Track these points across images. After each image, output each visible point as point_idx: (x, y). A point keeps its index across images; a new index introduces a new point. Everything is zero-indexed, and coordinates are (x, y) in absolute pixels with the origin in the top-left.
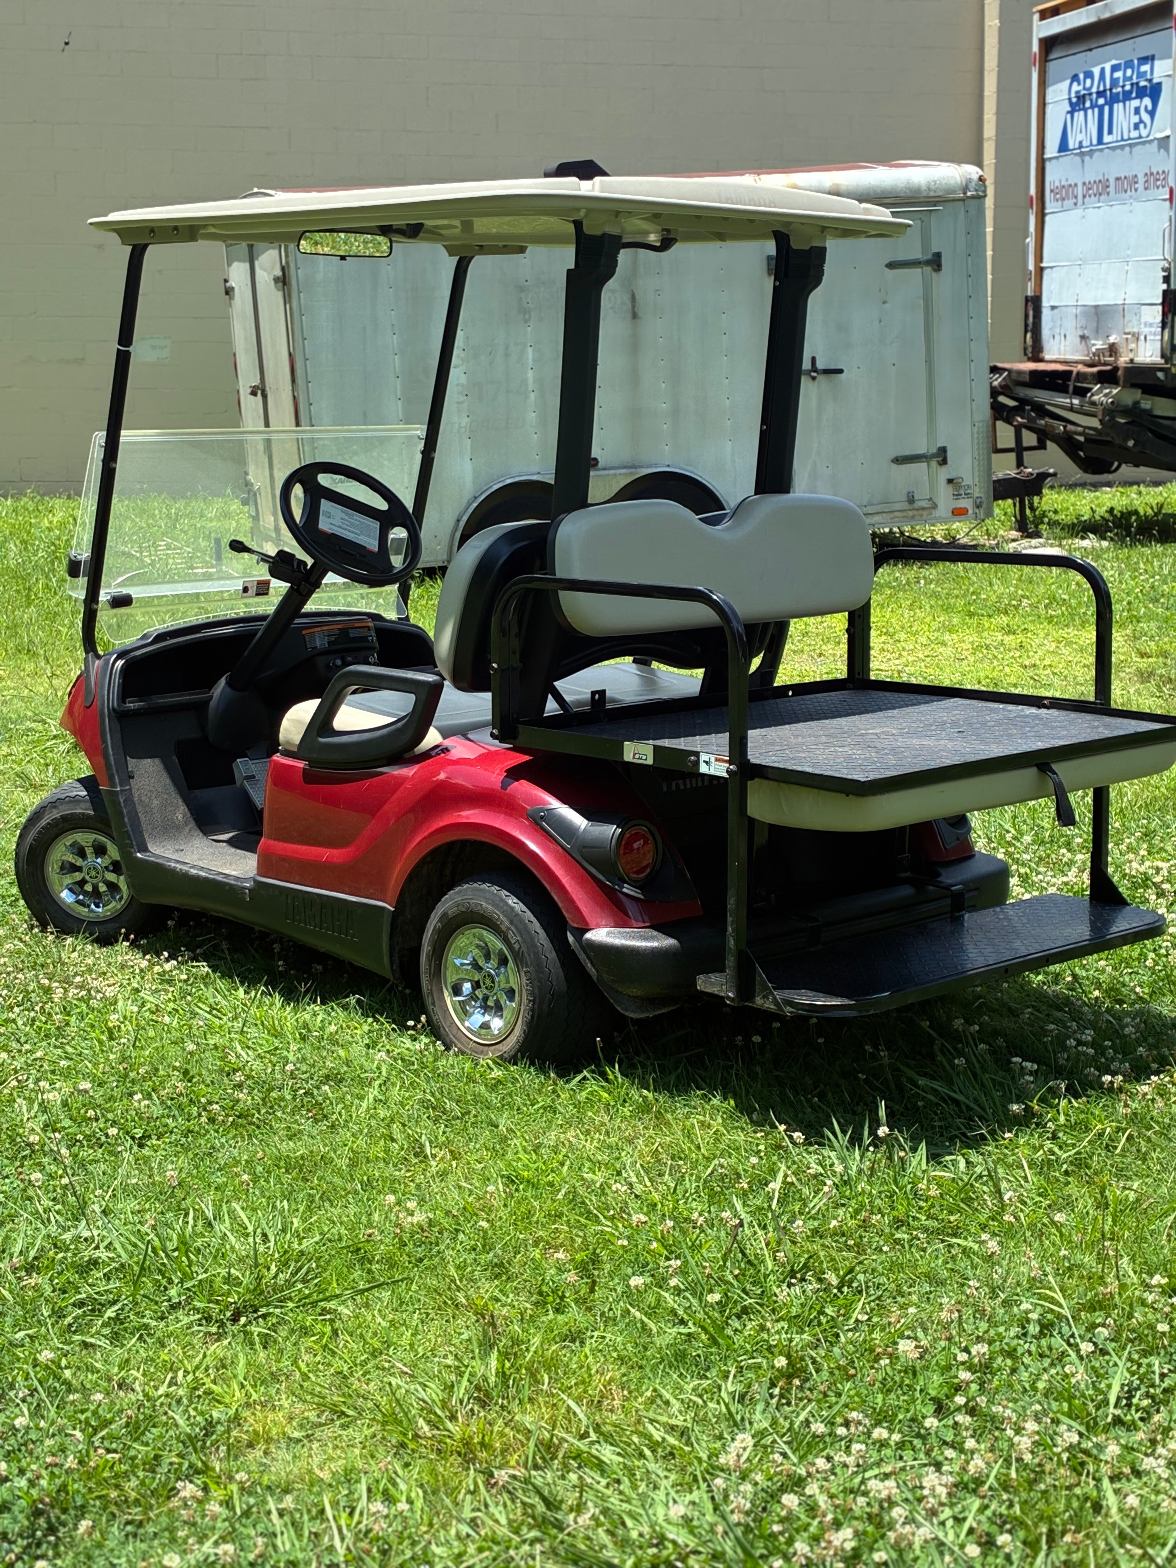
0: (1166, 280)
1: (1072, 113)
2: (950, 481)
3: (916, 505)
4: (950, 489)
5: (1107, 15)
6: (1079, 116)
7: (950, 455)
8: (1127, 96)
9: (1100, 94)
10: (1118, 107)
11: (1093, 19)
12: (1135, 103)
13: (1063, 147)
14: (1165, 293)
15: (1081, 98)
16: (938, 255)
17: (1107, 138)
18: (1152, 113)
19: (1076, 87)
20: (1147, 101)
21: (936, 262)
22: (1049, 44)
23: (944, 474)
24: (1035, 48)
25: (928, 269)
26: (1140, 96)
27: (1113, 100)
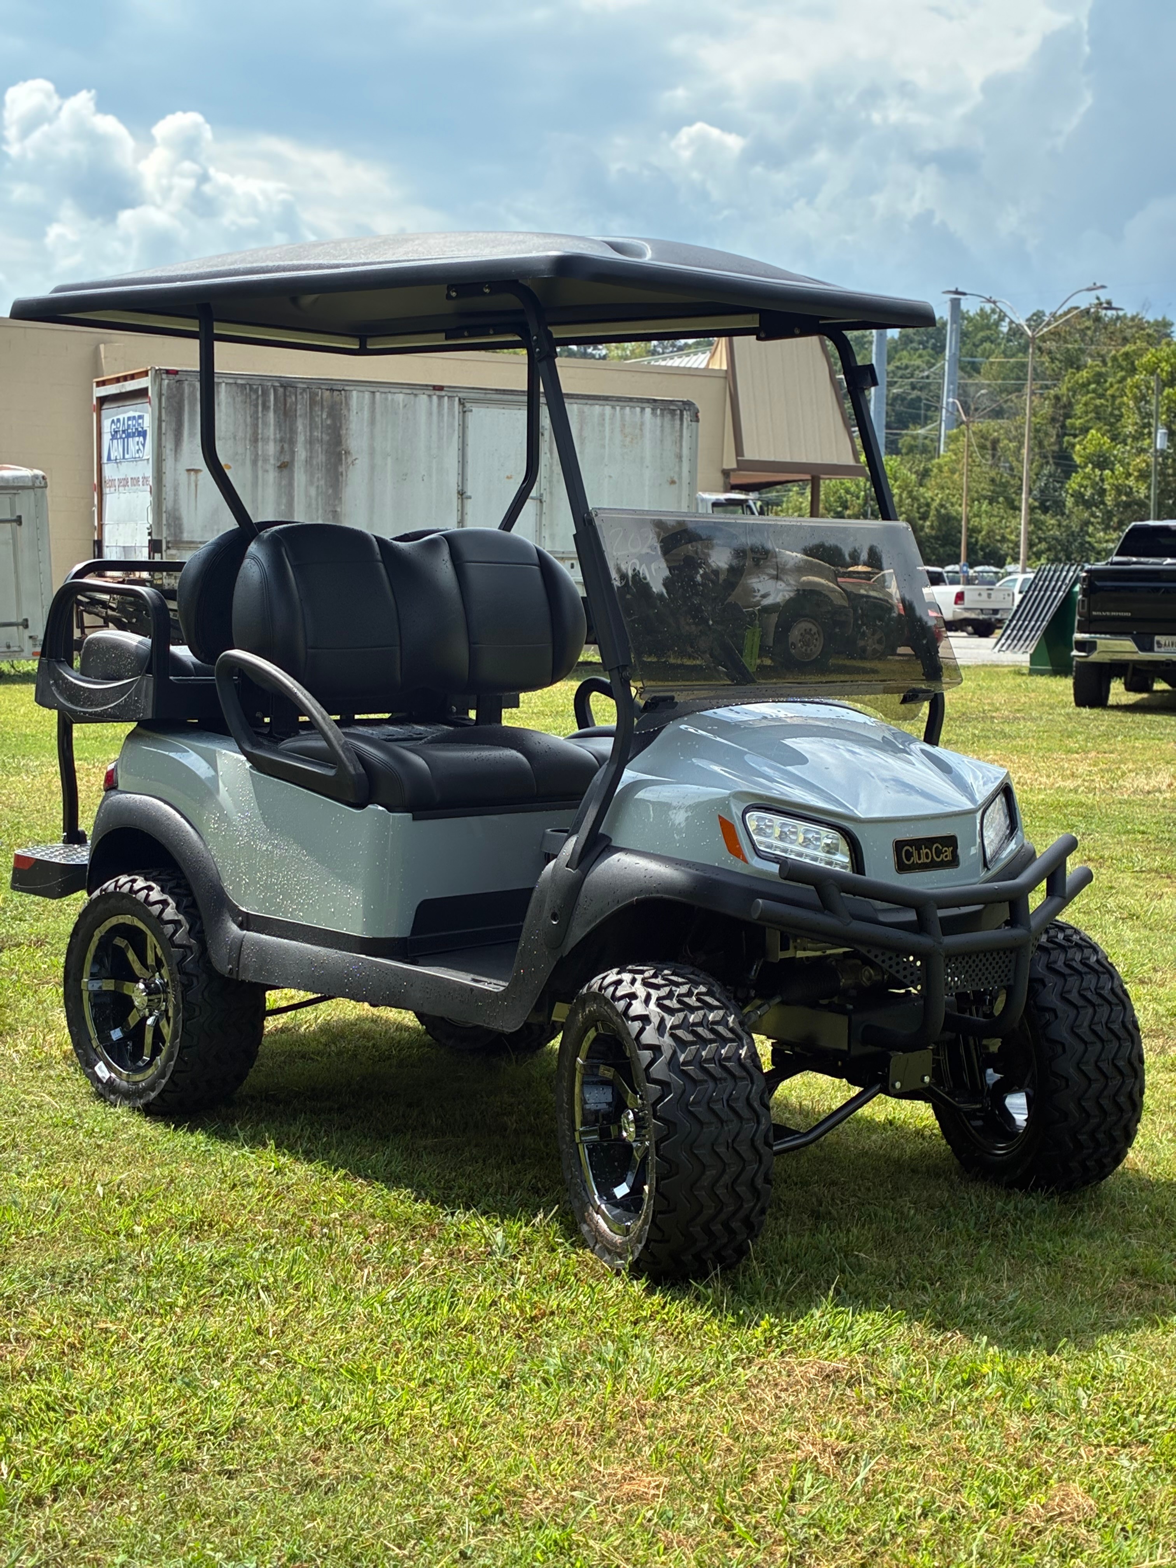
0: (150, 534)
1: (112, 440)
2: (31, 637)
3: (12, 649)
4: (31, 641)
5: (124, 390)
6: (115, 441)
7: (30, 623)
8: (134, 436)
9: (124, 432)
10: (130, 439)
11: (118, 391)
12: (137, 439)
13: (109, 459)
14: (150, 541)
15: (116, 432)
16: (20, 517)
17: (127, 456)
18: (144, 445)
19: (114, 427)
20: (141, 439)
21: (19, 521)
22: (102, 400)
23: (27, 633)
24: (95, 402)
25: (14, 524)
26: (139, 436)
27: (128, 436)
